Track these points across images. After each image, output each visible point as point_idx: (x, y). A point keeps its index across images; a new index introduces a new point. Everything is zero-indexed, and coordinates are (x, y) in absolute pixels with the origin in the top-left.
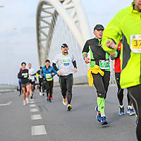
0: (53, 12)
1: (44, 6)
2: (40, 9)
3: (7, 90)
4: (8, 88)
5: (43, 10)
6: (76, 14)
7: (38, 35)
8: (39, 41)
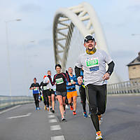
0: (69, 24)
1: (61, 19)
2: (56, 22)
3: (26, 102)
4: (27, 100)
5: (60, 22)
6: (91, 25)
7: (55, 47)
8: (56, 53)
